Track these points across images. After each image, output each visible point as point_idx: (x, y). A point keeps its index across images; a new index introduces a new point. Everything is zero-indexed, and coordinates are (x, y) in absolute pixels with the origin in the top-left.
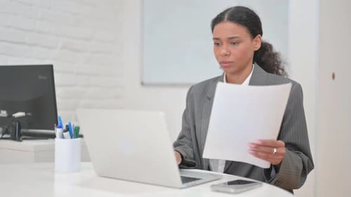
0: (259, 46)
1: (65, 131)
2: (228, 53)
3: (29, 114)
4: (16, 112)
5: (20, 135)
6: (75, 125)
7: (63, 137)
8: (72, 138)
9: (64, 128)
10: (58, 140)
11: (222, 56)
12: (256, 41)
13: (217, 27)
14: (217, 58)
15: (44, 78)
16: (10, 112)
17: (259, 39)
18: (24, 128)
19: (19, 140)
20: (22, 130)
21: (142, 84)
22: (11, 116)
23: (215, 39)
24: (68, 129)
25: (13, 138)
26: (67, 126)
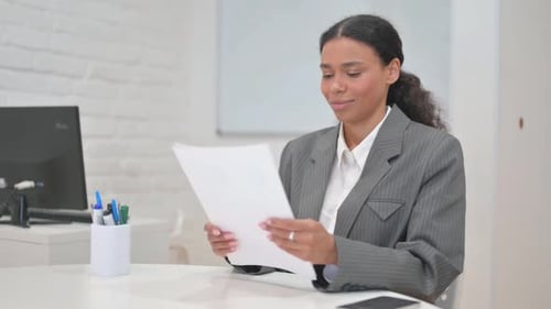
0: (395, 78)
1: (106, 214)
2: (342, 89)
3: (42, 184)
4: (19, 182)
5: (26, 218)
6: (122, 204)
7: (103, 223)
8: (116, 224)
9: (105, 208)
10: (95, 226)
11: (333, 93)
12: (392, 68)
13: (328, 45)
14: (327, 96)
15: (65, 127)
16: (11, 182)
17: (395, 66)
18: (33, 206)
19: (25, 226)
20: (30, 210)
21: (219, 133)
22: (13, 188)
23: (324, 66)
24: (111, 210)
25: (15, 222)
26: (109, 206)
